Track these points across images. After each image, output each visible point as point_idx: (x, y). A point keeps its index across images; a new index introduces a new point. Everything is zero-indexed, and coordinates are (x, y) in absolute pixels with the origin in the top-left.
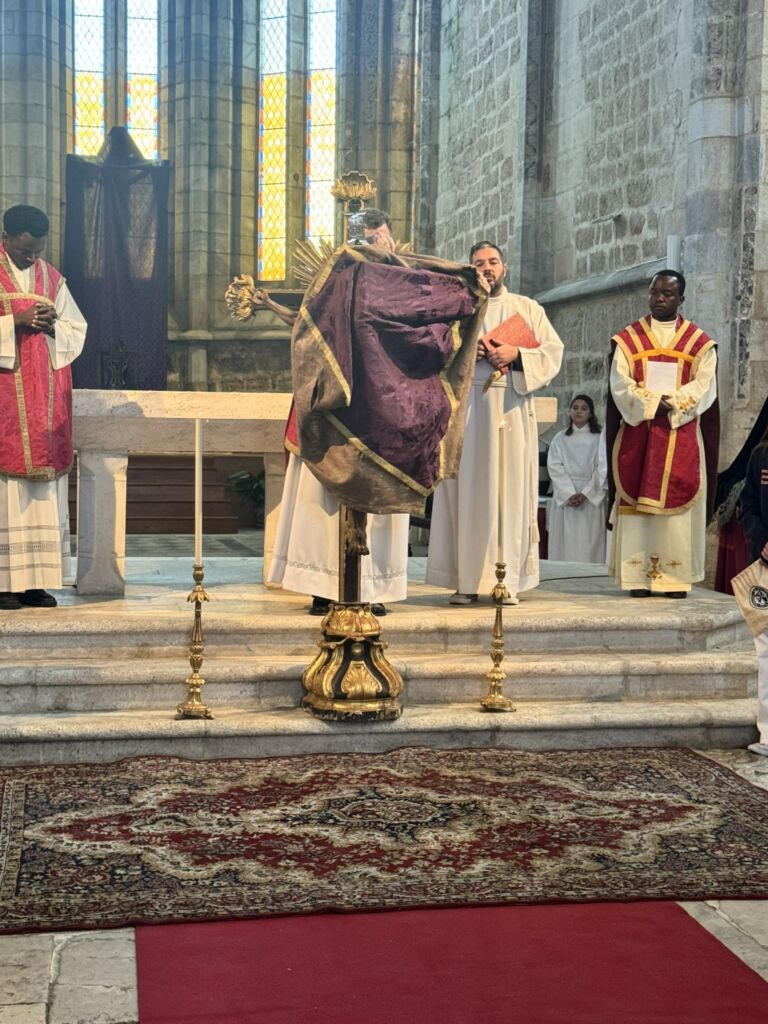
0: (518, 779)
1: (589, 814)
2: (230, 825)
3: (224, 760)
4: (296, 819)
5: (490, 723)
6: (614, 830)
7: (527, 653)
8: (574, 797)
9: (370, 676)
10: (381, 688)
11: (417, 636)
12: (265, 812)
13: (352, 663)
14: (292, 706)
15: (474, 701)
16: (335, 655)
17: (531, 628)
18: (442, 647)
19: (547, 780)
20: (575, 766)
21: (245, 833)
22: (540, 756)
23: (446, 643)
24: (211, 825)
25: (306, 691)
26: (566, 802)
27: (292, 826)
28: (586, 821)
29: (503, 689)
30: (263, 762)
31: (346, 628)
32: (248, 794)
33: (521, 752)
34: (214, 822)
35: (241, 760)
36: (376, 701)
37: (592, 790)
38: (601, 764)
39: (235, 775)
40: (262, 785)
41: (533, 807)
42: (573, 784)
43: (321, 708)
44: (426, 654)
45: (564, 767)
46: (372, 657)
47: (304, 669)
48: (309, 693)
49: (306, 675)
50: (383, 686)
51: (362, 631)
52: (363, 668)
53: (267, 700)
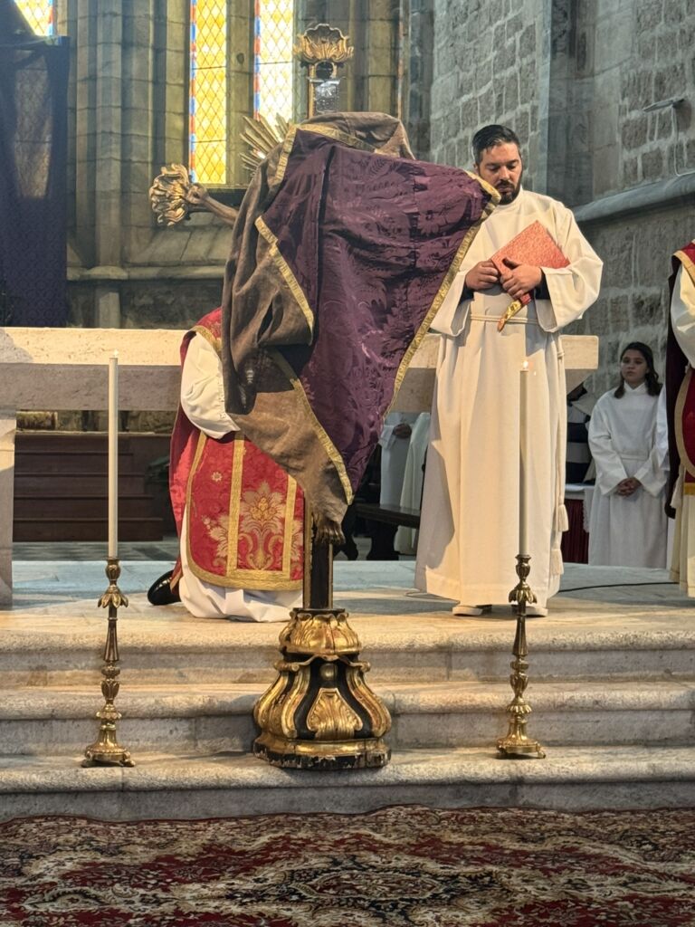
0: (549, 847)
1: (647, 890)
2: (158, 902)
3: (148, 822)
4: (246, 896)
5: (509, 773)
6: (681, 911)
7: (559, 680)
8: (625, 868)
9: (346, 707)
10: (361, 725)
11: (410, 656)
12: (204, 887)
13: (322, 690)
14: (240, 750)
15: (488, 745)
16: (299, 679)
17: (565, 646)
18: (444, 671)
19: (588, 847)
20: (627, 831)
21: (178, 913)
22: (579, 818)
23: (450, 667)
24: (133, 902)
25: (259, 730)
26: (615, 875)
27: (242, 904)
28: (643, 900)
29: (527, 728)
30: (201, 825)
31: (313, 643)
32: (180, 864)
33: (552, 813)
34: (136, 899)
35: (171, 822)
36: (355, 742)
37: (650, 860)
38: (662, 828)
39: (163, 840)
40: (200, 854)
41: (570, 882)
42: (624, 852)
43: (279, 751)
44: (421, 681)
45: (612, 832)
46: (349, 683)
47: (256, 701)
48: (263, 734)
49: (259, 707)
50: (363, 722)
51: (334, 648)
52: (336, 697)
53: (205, 742)
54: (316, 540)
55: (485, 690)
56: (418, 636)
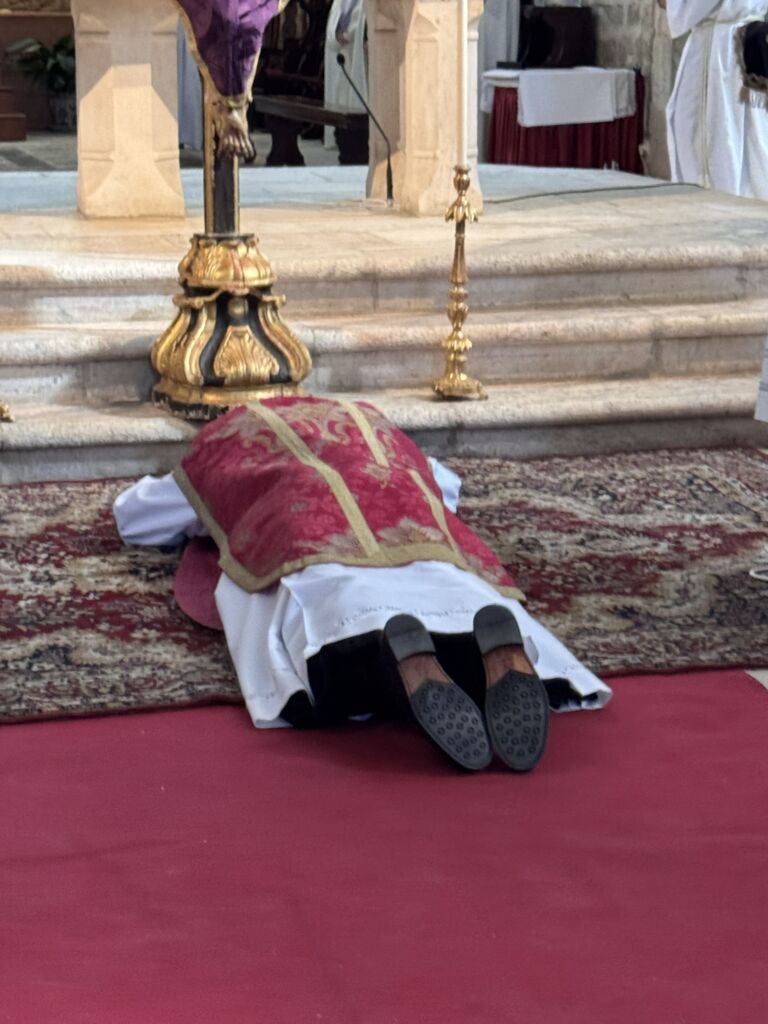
0: (494, 501)
1: (607, 548)
2: (51, 580)
3: (33, 485)
4: (153, 570)
5: (448, 418)
6: (646, 571)
7: (503, 309)
8: (582, 524)
9: (259, 348)
10: (277, 368)
11: (330, 285)
12: (104, 561)
13: (230, 330)
14: (136, 399)
15: (421, 385)
16: (204, 317)
17: (509, 269)
18: (369, 302)
19: (539, 500)
20: (581, 480)
21: (75, 592)
22: (527, 467)
23: (376, 296)
24: (22, 581)
25: (158, 376)
26: (571, 532)
27: (148, 580)
28: (602, 560)
29: (468, 367)
30: (94, 487)
31: (218, 275)
32: (74, 534)
33: (497, 461)
34: (26, 576)
35: (61, 484)
36: (270, 389)
37: (609, 513)
38: (620, 475)
39: (52, 506)
40: (96, 521)
41: (520, 541)
42: (578, 505)
43: (183, 401)
44: (345, 314)
45: (564, 481)
46: (261, 320)
47: (153, 342)
48: (162, 379)
49: (158, 350)
50: (280, 364)
51: (244, 279)
52: (247, 337)
53: (96, 391)
54: (219, 152)
55: (418, 323)
56: (339, 262)
